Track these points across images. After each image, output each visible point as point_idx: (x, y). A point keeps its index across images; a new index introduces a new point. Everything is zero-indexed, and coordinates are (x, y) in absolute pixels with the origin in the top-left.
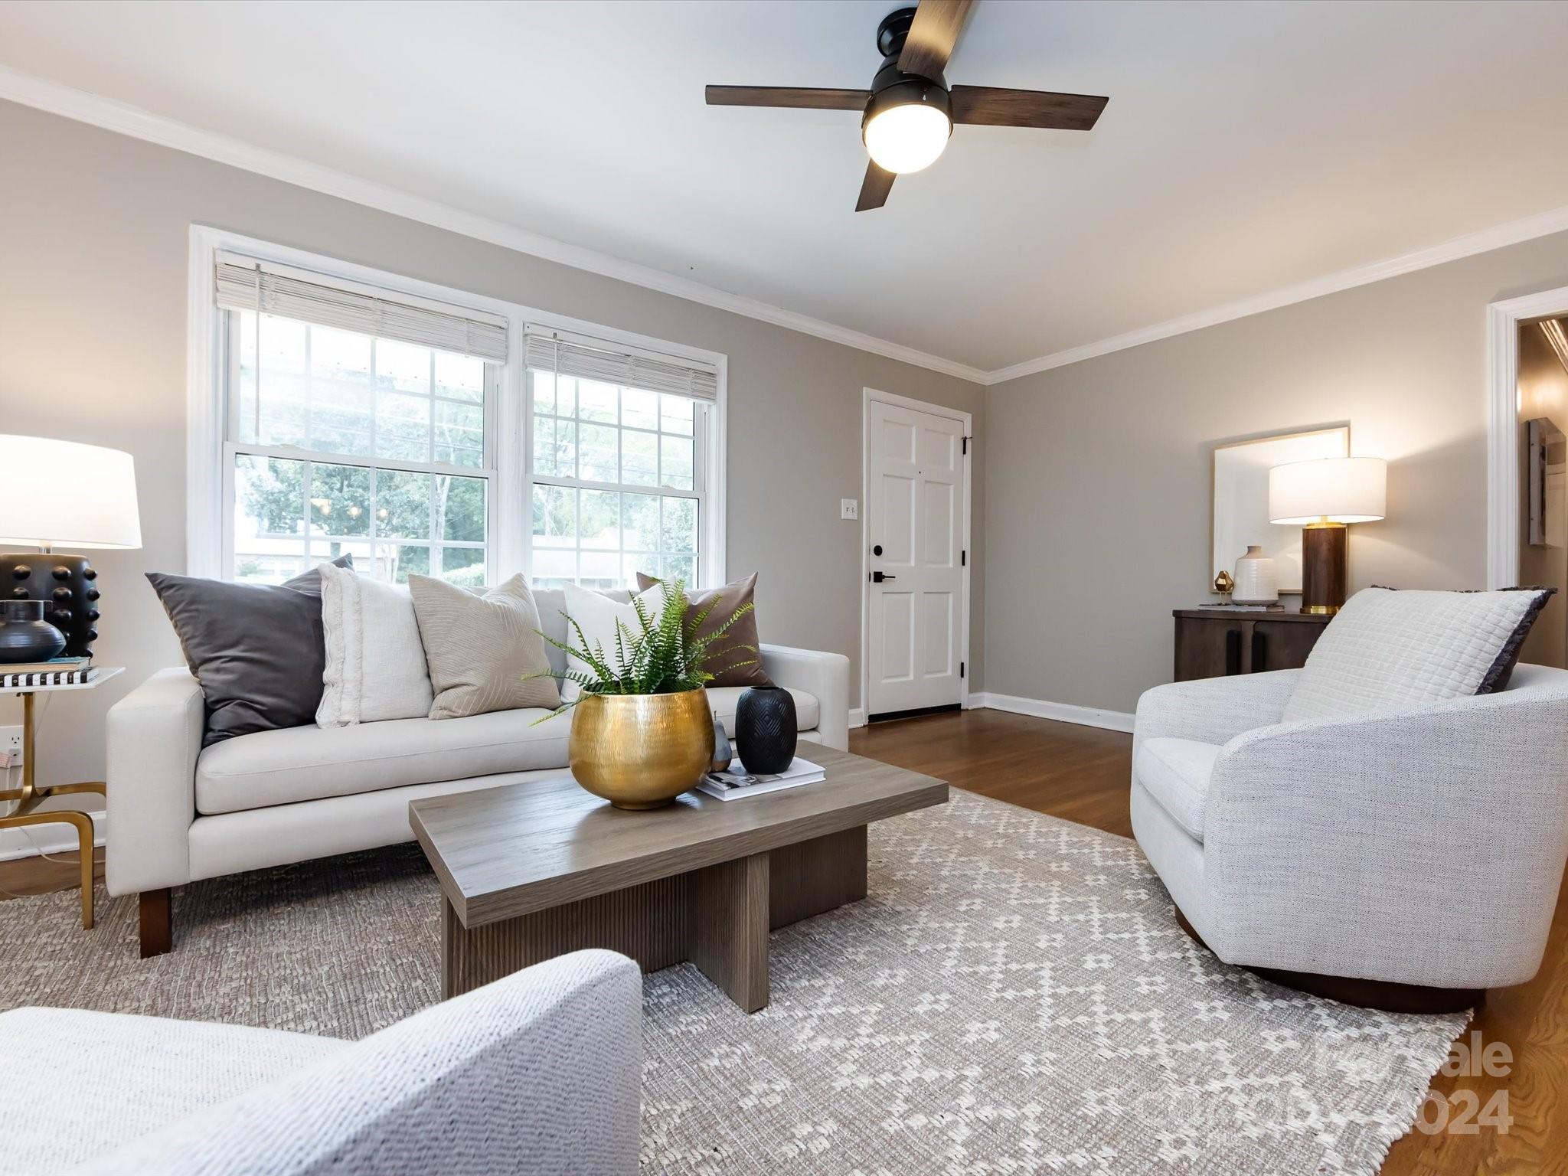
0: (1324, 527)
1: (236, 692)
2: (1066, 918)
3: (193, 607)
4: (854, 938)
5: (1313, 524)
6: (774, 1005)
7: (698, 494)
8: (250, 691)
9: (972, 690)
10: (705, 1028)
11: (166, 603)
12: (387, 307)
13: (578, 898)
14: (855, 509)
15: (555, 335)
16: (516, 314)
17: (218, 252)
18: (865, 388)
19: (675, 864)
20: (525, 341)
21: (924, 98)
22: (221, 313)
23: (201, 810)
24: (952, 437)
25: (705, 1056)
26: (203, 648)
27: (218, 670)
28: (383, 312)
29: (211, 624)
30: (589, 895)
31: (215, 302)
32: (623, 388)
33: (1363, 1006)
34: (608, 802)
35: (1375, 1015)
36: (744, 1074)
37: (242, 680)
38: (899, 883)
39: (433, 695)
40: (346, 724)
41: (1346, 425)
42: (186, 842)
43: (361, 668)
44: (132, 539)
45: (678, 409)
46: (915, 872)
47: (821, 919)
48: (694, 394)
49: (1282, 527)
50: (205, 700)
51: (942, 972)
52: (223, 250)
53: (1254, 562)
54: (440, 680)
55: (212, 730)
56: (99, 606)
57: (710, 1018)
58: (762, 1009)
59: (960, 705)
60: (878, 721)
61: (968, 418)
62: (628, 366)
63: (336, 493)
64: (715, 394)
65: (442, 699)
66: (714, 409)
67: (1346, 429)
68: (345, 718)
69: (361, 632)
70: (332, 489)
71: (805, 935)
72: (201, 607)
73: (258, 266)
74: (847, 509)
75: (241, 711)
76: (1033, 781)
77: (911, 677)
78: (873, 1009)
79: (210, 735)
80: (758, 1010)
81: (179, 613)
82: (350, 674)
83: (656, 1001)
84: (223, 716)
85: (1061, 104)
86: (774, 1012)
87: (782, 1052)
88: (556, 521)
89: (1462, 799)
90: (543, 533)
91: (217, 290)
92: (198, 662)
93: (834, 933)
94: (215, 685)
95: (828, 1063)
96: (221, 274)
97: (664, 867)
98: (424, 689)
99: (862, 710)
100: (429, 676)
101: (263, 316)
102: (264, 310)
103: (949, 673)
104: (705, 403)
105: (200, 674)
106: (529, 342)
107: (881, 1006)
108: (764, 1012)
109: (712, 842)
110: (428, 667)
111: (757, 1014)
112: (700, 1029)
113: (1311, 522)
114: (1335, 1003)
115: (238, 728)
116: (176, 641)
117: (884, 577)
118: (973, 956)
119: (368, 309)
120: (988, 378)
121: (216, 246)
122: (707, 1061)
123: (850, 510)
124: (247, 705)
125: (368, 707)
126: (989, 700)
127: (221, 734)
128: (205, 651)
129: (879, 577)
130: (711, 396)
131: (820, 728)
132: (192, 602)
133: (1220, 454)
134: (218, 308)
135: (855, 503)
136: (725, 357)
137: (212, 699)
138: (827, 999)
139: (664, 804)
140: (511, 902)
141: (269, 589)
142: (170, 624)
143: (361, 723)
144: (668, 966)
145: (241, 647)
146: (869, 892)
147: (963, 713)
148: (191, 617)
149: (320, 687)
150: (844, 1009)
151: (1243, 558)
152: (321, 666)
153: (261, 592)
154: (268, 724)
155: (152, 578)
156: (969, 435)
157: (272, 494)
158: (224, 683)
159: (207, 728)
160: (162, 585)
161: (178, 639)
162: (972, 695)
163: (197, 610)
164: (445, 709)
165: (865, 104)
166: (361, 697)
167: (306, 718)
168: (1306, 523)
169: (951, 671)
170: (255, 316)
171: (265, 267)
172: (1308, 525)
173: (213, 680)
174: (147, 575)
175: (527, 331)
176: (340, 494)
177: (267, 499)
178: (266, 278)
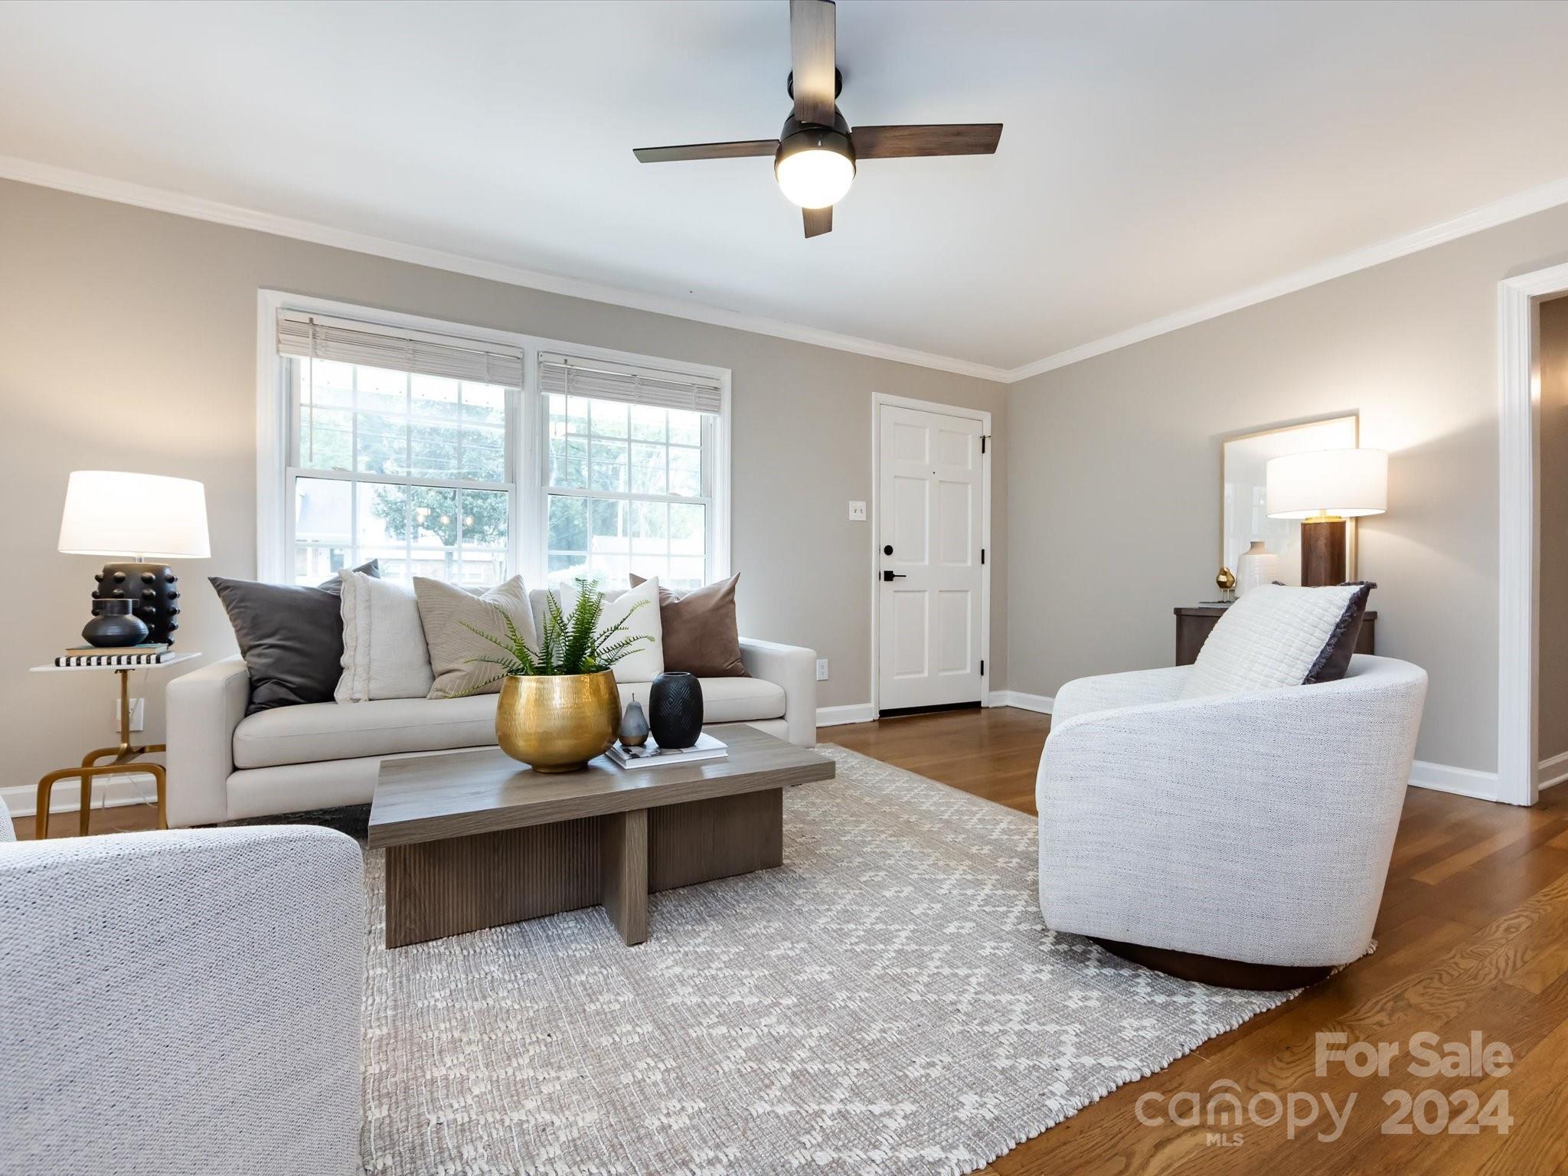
0: (1323, 521)
1: (272, 673)
2: (955, 892)
3: (242, 604)
4: (752, 897)
5: (1311, 519)
6: (653, 941)
7: (705, 498)
8: (283, 672)
9: (992, 688)
10: (588, 953)
11: (224, 600)
12: (418, 347)
13: (465, 834)
14: (864, 511)
15: (566, 361)
16: (531, 344)
17: (280, 311)
18: (873, 393)
19: (550, 814)
20: (539, 367)
21: (820, 144)
22: (284, 360)
23: (238, 764)
24: (970, 437)
25: (578, 973)
26: (250, 637)
27: (259, 655)
28: (415, 351)
29: (255, 618)
30: (474, 832)
31: (278, 351)
32: (632, 405)
33: (1187, 979)
34: (530, 767)
35: (1195, 987)
36: (601, 988)
37: (277, 663)
38: (821, 856)
39: (434, 678)
40: (358, 700)
41: (1355, 414)
42: (224, 789)
43: (369, 654)
44: (202, 550)
45: (686, 422)
46: (839, 848)
47: (731, 881)
48: (699, 407)
49: (1283, 521)
50: (250, 679)
51: (812, 927)
52: (283, 309)
53: (1257, 558)
54: (439, 666)
55: (254, 703)
56: (178, 604)
57: (596, 947)
58: (641, 943)
59: (980, 703)
60: (889, 717)
61: (987, 418)
62: (634, 386)
63: (449, 501)
64: (719, 407)
65: (440, 681)
66: (719, 420)
67: (1354, 418)
68: (357, 696)
69: (370, 625)
70: (446, 498)
71: (712, 891)
72: (248, 604)
73: (311, 320)
74: (856, 511)
75: (276, 688)
76: (1010, 775)
77: (926, 674)
78: (733, 950)
79: (252, 707)
80: (637, 944)
81: (232, 610)
82: (360, 659)
83: (560, 932)
84: (264, 692)
85: (958, 134)
86: (652, 947)
87: (639, 974)
88: (651, 523)
89: (1264, 784)
90: (638, 536)
91: (279, 342)
92: (246, 648)
93: (737, 892)
94: (256, 667)
95: (672, 985)
96: (285, 329)
97: (541, 816)
98: (424, 673)
99: (872, 705)
100: (430, 663)
101: (316, 361)
102: (317, 356)
103: (968, 670)
104: (711, 415)
105: (247, 657)
106: (542, 369)
107: (742, 949)
108: (642, 947)
109: (587, 798)
110: (430, 656)
111: (636, 947)
112: (583, 954)
113: (1308, 516)
114: (1162, 975)
115: (272, 702)
116: (232, 630)
117: (894, 576)
118: (849, 916)
119: (402, 349)
120: (1009, 376)
121: (279, 306)
122: (577, 976)
123: (858, 511)
124: (280, 683)
125: (375, 688)
126: (1010, 698)
127: (260, 706)
128: (251, 640)
129: (889, 576)
130: (716, 409)
131: (787, 717)
132: (242, 600)
133: (1230, 447)
134: (281, 357)
135: (862, 505)
136: (730, 371)
137: (255, 678)
138: (700, 940)
139: (577, 766)
140: (407, 832)
141: (303, 590)
142: (227, 617)
143: (370, 700)
144: (583, 908)
145: (278, 637)
146: (785, 861)
147: (982, 710)
148: (240, 613)
149: (340, 670)
150: (709, 948)
151: (1247, 553)
152: (340, 651)
153: (296, 592)
154: (298, 699)
155: (213, 581)
156: (987, 433)
157: (396, 504)
158: (263, 665)
159: (250, 701)
160: (221, 586)
161: (233, 629)
162: (993, 693)
163: (245, 607)
164: (441, 690)
165: (775, 150)
166: (369, 679)
167: (326, 695)
168: (1304, 518)
169: (970, 668)
170: (309, 361)
171: (317, 320)
172: (1307, 519)
173: (256, 664)
174: (210, 579)
175: (541, 359)
176: (452, 503)
177: (390, 508)
178: (318, 329)
